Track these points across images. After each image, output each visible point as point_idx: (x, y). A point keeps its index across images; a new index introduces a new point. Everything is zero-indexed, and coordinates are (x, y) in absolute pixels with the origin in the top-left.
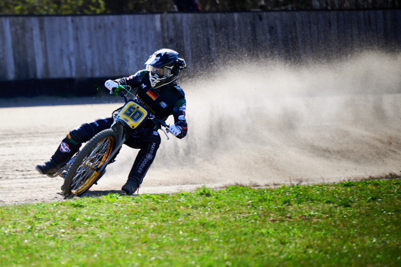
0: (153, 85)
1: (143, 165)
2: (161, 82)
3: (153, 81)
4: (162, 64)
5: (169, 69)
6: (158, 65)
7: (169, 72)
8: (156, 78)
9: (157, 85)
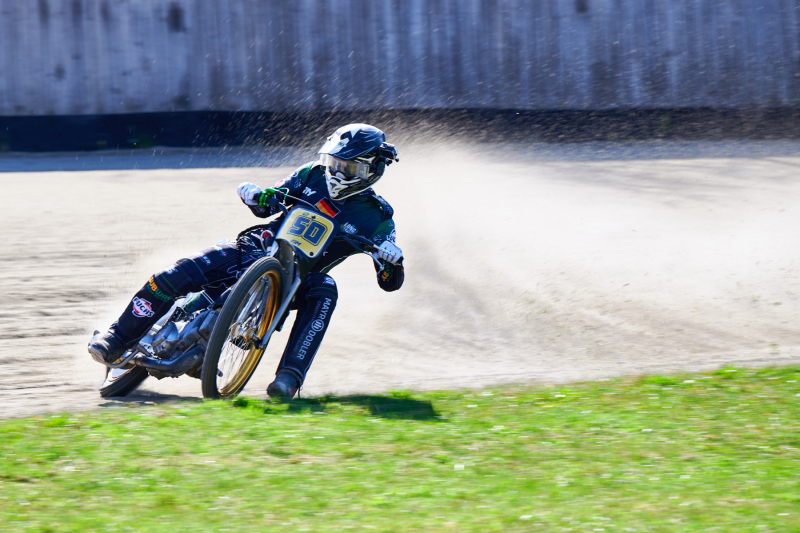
0: (333, 193)
1: (307, 343)
2: (350, 188)
3: (333, 185)
4: (353, 153)
5: (366, 162)
6: (345, 156)
7: (366, 168)
8: (339, 181)
9: (342, 193)
